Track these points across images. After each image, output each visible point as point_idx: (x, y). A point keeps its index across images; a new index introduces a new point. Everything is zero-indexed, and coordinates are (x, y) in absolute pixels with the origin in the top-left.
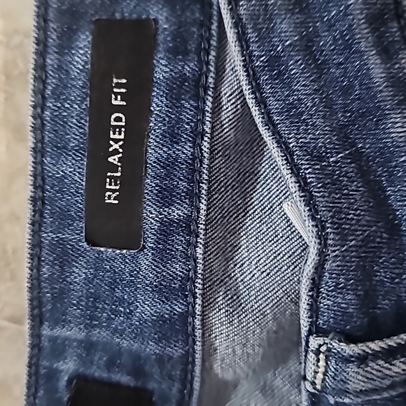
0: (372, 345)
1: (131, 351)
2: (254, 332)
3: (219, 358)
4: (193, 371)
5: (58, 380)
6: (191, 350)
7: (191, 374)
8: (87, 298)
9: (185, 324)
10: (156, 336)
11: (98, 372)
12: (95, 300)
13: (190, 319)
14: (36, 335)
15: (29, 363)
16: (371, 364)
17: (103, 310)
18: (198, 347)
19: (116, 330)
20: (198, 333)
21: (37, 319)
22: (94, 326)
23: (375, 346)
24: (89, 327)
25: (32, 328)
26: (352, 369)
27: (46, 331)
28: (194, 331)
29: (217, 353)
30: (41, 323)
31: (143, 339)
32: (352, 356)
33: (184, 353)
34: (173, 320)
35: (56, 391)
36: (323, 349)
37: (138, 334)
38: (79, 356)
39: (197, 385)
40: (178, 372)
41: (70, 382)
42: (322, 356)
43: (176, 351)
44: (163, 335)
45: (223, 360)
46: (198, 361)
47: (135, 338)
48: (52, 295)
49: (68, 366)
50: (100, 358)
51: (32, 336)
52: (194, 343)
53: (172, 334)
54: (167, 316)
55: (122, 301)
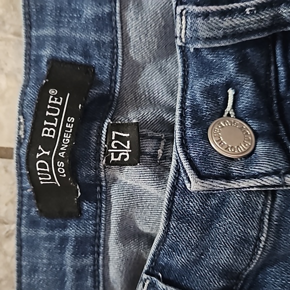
0: (211, 7)
1: (81, 40)
2: (151, 25)
3: (132, 45)
4: (117, 53)
5: (41, 62)
6: (115, 38)
7: (117, 55)
8: (56, 11)
9: (111, 20)
10: (95, 29)
11: (64, 55)
12: (60, 11)
13: (113, 18)
14: (28, 37)
15: (25, 54)
16: (211, 19)
17: (65, 17)
18: (119, 35)
19: (72, 28)
20: (119, 25)
21: (29, 26)
22: (60, 27)
23: (213, 8)
24: (58, 27)
25: (26, 32)
26: (200, 21)
27: (34, 33)
28: (116, 24)
29: (130, 42)
30: (31, 28)
31: (88, 31)
32: (199, 13)
33: (111, 39)
34: (104, 18)
35: (41, 68)
36: (184, 12)
37: (85, 29)
38: (53, 46)
39: (120, 62)
40: (109, 54)
41: (48, 62)
42: (184, 17)
43: (107, 38)
44: (99, 28)
45: (134, 46)
46: (120, 45)
47: (83, 31)
48: (36, 10)
49: (47, 53)
50: (64, 47)
51: (26, 37)
52: (117, 32)
53: (104, 27)
54: (100, 15)
55: (75, 10)
